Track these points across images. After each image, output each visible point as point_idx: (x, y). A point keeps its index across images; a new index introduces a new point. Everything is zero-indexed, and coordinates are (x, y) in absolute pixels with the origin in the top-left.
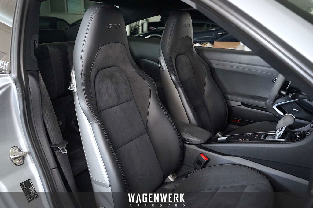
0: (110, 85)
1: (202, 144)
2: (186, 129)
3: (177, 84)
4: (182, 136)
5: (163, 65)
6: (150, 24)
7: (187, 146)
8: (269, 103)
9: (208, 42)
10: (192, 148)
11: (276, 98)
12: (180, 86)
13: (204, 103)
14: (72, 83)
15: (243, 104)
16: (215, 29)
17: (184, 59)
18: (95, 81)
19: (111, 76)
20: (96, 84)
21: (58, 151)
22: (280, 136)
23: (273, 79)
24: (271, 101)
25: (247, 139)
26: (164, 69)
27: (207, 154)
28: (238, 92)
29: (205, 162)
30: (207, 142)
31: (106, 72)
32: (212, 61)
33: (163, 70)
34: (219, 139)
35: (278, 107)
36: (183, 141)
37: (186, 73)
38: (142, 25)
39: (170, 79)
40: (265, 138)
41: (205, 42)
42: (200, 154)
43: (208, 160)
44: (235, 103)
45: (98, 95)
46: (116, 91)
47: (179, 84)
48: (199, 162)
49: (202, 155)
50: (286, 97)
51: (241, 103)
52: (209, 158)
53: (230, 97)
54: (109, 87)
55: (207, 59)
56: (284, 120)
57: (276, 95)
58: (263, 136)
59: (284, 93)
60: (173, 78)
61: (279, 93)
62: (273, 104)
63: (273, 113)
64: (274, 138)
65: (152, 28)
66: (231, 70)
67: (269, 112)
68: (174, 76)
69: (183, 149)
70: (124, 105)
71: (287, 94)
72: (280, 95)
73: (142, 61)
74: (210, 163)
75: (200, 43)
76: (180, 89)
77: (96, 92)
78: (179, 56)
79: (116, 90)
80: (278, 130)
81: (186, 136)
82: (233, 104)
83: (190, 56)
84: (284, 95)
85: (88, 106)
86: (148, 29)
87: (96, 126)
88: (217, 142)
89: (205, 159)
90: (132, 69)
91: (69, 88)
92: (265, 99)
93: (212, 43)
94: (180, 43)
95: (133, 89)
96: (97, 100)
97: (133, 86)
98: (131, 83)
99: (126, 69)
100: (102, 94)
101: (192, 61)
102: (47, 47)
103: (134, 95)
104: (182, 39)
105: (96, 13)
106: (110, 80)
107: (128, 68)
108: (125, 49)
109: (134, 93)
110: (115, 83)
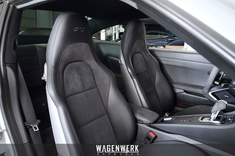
0: (76, 76)
1: (151, 123)
2: (139, 111)
4: (136, 116)
5: (122, 61)
6: (120, 34)
7: (139, 124)
8: (205, 91)
9: (161, 46)
10: (143, 126)
11: (211, 87)
12: (135, 77)
13: (155, 89)
14: (45, 74)
15: (185, 91)
16: (166, 37)
17: (138, 56)
18: (63, 73)
19: (78, 69)
20: (65, 75)
21: (31, 129)
22: (215, 118)
23: (209, 72)
24: (207, 89)
25: (187, 121)
26: (123, 64)
27: (155, 132)
28: (182, 82)
29: (153, 139)
30: (156, 122)
31: (73, 65)
32: (161, 59)
34: (165, 119)
35: (212, 94)
36: (136, 121)
37: (141, 67)
38: (115, 34)
39: (127, 71)
40: (202, 119)
41: (159, 46)
42: (149, 132)
43: (156, 137)
44: (179, 90)
46: (81, 81)
48: (148, 138)
49: (151, 133)
50: (219, 86)
51: (184, 90)
52: (157, 135)
53: (175, 86)
54: (75, 77)
55: (157, 57)
56: (218, 105)
57: (211, 85)
58: (201, 118)
59: (217, 83)
60: (130, 70)
61: (213, 83)
62: (209, 91)
63: (209, 98)
64: (210, 120)
65: (121, 36)
66: (176, 65)
67: (205, 97)
68: (130, 69)
69: (136, 127)
70: (88, 92)
71: (220, 84)
72: (214, 85)
73: (109, 58)
74: (157, 139)
75: (155, 46)
76: (135, 80)
78: (135, 54)
79: (81, 79)
80: (213, 114)
81: (139, 117)
82: (178, 91)
83: (144, 54)
84: (217, 85)
86: (119, 37)
87: (61, 108)
88: (163, 122)
89: (153, 136)
90: (95, 63)
91: (42, 78)
92: (202, 88)
93: (164, 46)
94: (135, 44)
95: (96, 79)
96: (65, 88)
97: (96, 77)
98: (94, 75)
99: (90, 63)
100: (69, 83)
101: (145, 58)
102: (36, 47)
103: (97, 84)
104: (137, 41)
105: (64, 19)
106: (76, 72)
107: (92, 62)
108: (89, 47)
109: (97, 83)
110: (80, 74)
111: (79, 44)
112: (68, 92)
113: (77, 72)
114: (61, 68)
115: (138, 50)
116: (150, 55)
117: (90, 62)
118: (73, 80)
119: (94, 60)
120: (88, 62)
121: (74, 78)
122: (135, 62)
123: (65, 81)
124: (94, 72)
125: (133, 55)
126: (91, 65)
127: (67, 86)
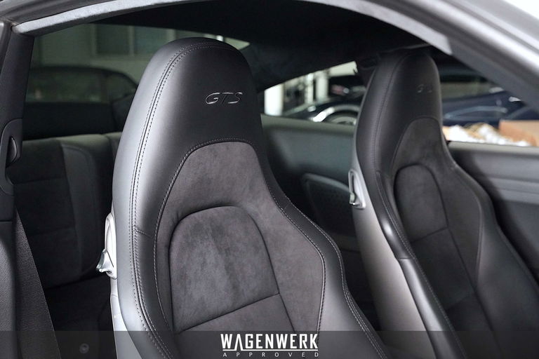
0: (212, 256)
3: (399, 248)
5: (362, 195)
6: (333, 81)
9: (483, 122)
12: (407, 254)
13: (477, 295)
14: (107, 251)
17: (415, 178)
18: (169, 247)
19: (218, 232)
20: (174, 255)
26: (364, 205)
31: (201, 221)
32: (496, 182)
33: (362, 209)
37: (427, 214)
38: (314, 83)
39: (380, 232)
45: (176, 286)
46: (228, 273)
47: (404, 249)
54: (208, 261)
55: (482, 175)
60: (388, 230)
65: (338, 89)
68: (391, 225)
70: (250, 310)
73: (306, 180)
75: (462, 124)
76: (408, 263)
77: (172, 276)
78: (406, 171)
79: (229, 268)
83: (434, 169)
85: (143, 322)
86: (330, 93)
91: (98, 266)
93: (495, 124)
94: (406, 136)
95: (276, 264)
96: (174, 300)
97: (276, 257)
98: (271, 250)
99: (256, 210)
100: (190, 282)
101: (440, 183)
102: (61, 149)
103: (279, 282)
104: (412, 124)
105: (176, 64)
106: (212, 241)
107: (263, 208)
108: (255, 156)
109: (280, 277)
110: (226, 251)
111: (221, 147)
112: (186, 312)
113: (216, 241)
114: (162, 233)
115: (415, 156)
116: (457, 171)
117: (258, 206)
118: (202, 269)
119: (270, 198)
120: (251, 207)
121: (204, 264)
122: (407, 197)
123: (174, 275)
124: (268, 240)
125: (398, 173)
126: (261, 216)
127: (183, 293)
